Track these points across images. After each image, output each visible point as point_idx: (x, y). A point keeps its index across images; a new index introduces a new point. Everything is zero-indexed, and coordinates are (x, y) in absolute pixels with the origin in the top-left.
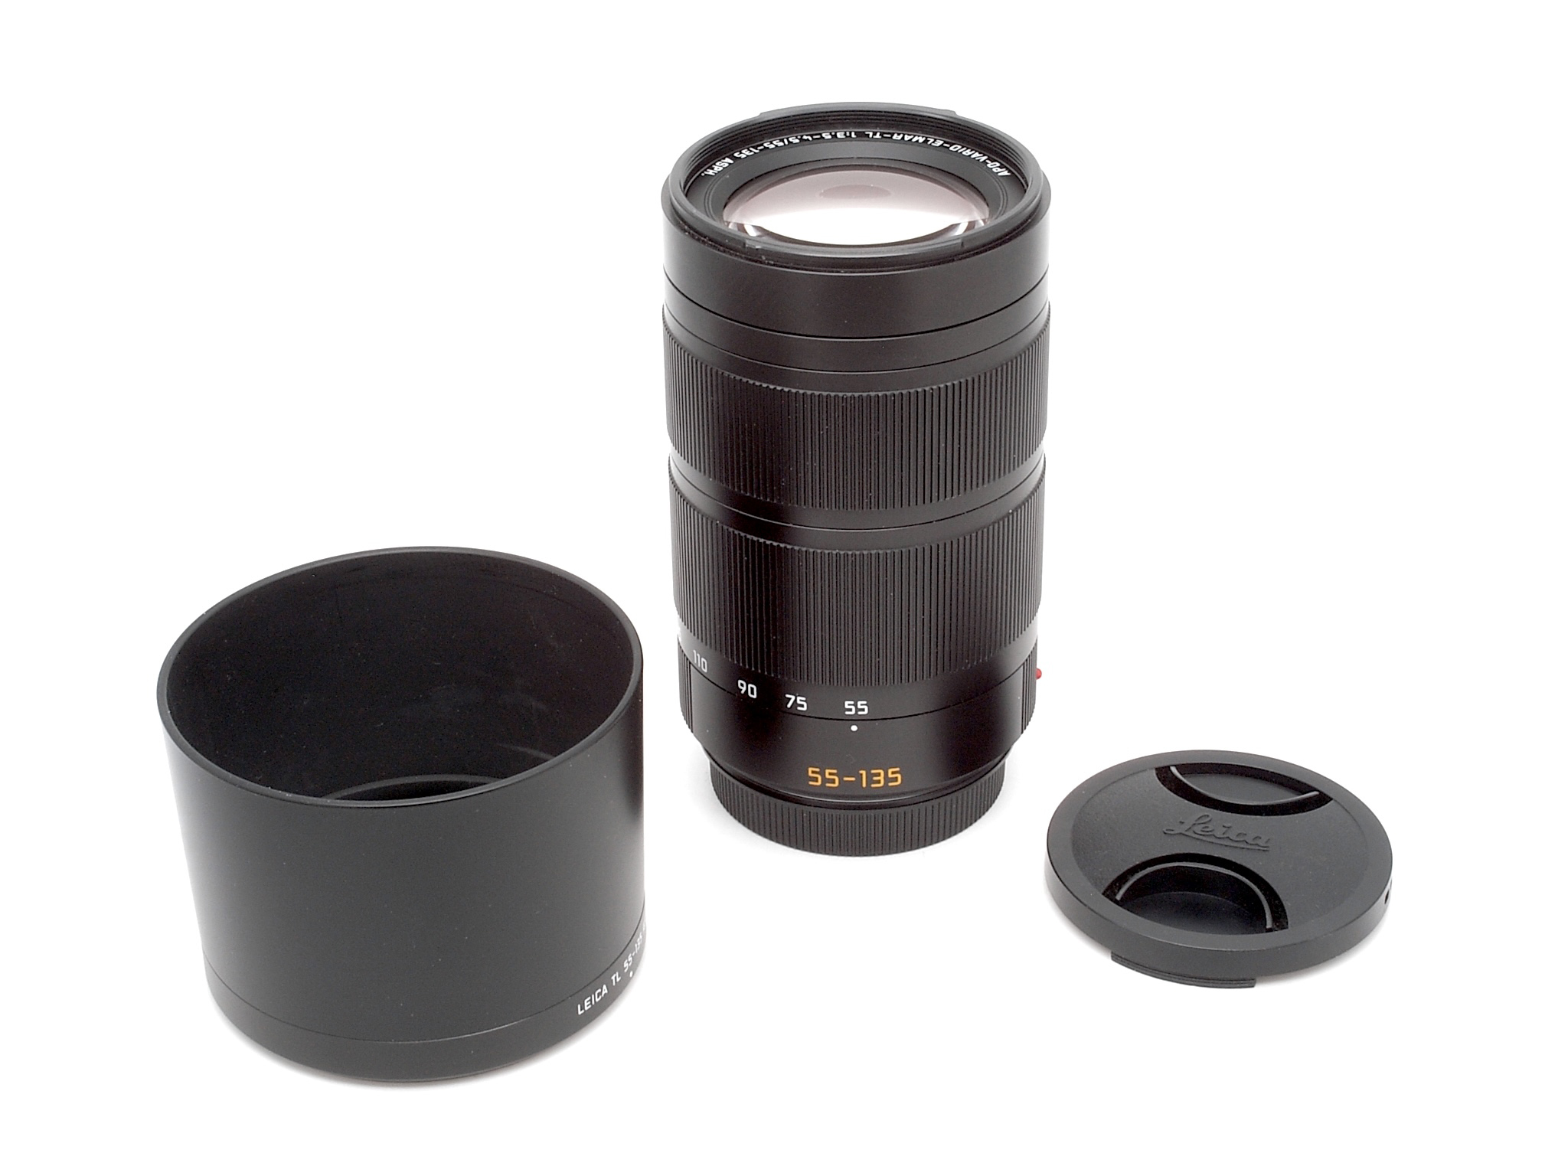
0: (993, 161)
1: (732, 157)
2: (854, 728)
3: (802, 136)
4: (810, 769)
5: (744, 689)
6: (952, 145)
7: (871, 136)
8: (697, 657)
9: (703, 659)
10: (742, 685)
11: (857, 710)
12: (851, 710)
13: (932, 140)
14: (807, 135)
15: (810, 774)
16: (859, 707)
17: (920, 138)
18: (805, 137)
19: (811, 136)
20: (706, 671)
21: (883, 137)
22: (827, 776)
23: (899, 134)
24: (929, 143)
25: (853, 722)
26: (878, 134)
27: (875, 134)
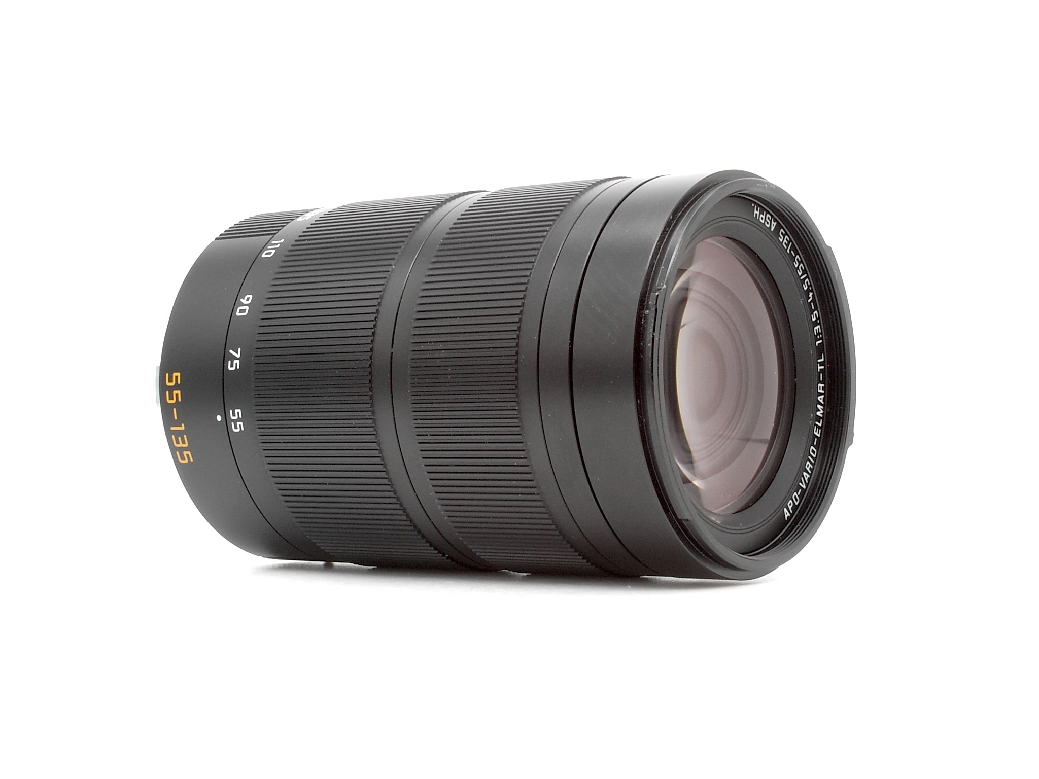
0: (801, 496)
1: (779, 227)
2: (219, 418)
3: (812, 291)
4: (178, 374)
5: (244, 301)
6: (817, 447)
7: (819, 361)
8: (277, 244)
9: (274, 251)
10: (248, 299)
11: (235, 421)
12: (234, 415)
13: (820, 425)
14: (813, 295)
15: (175, 374)
16: (238, 423)
17: (822, 412)
18: (811, 294)
19: (814, 301)
20: (263, 256)
21: (820, 373)
22: (175, 392)
23: (823, 388)
24: (817, 423)
25: (224, 417)
26: (823, 367)
27: (821, 364)
